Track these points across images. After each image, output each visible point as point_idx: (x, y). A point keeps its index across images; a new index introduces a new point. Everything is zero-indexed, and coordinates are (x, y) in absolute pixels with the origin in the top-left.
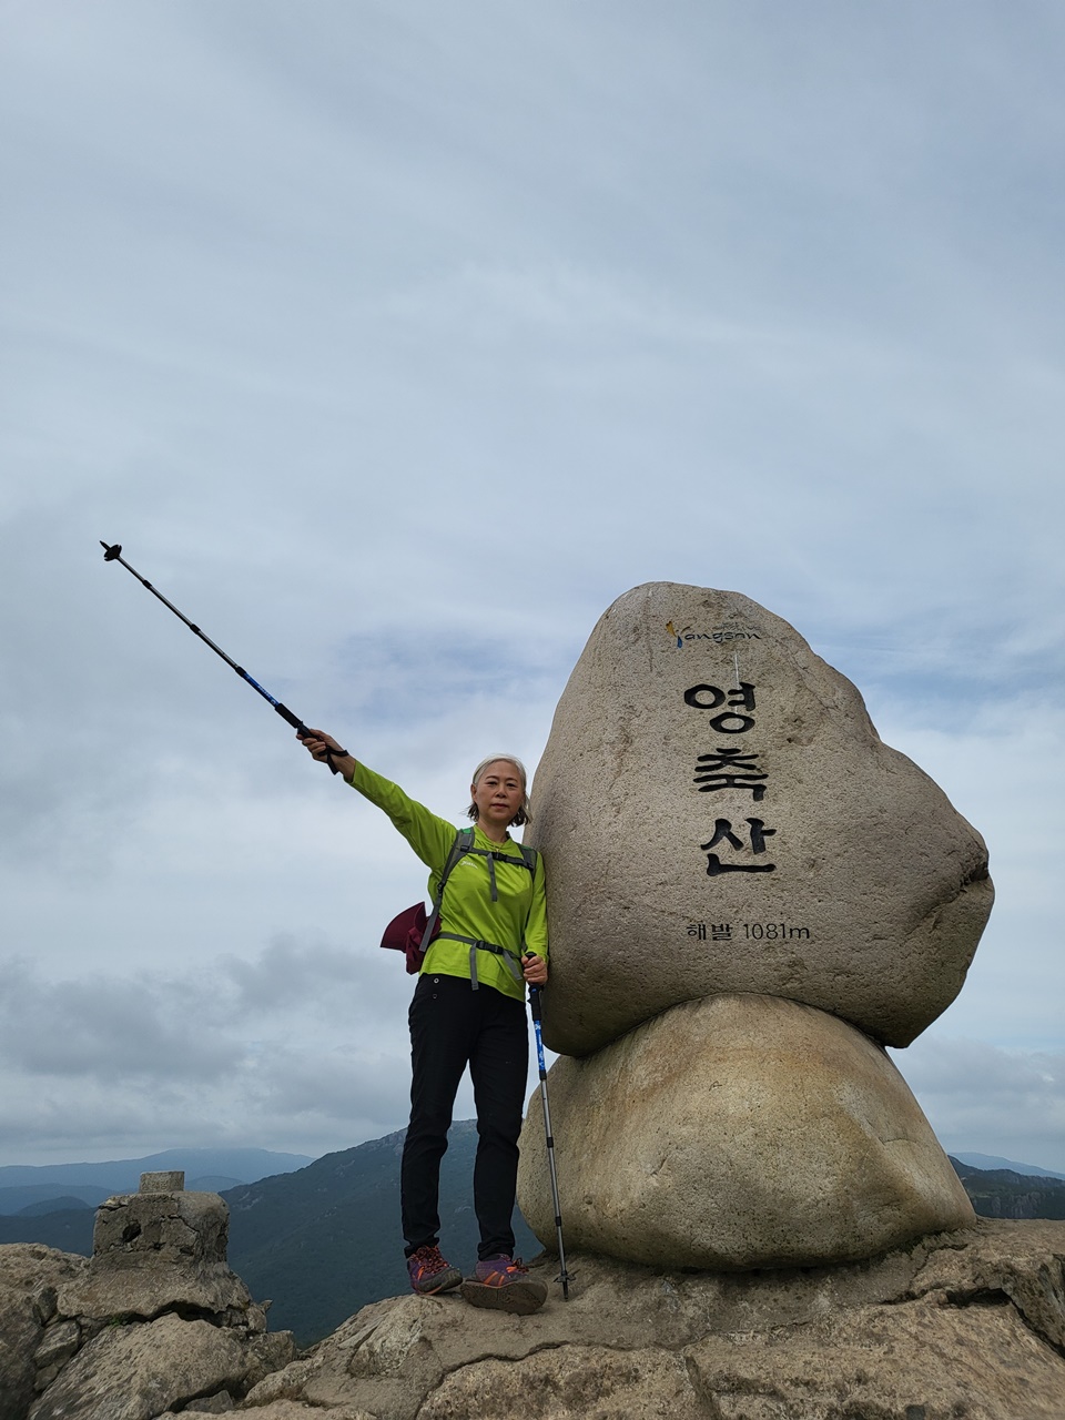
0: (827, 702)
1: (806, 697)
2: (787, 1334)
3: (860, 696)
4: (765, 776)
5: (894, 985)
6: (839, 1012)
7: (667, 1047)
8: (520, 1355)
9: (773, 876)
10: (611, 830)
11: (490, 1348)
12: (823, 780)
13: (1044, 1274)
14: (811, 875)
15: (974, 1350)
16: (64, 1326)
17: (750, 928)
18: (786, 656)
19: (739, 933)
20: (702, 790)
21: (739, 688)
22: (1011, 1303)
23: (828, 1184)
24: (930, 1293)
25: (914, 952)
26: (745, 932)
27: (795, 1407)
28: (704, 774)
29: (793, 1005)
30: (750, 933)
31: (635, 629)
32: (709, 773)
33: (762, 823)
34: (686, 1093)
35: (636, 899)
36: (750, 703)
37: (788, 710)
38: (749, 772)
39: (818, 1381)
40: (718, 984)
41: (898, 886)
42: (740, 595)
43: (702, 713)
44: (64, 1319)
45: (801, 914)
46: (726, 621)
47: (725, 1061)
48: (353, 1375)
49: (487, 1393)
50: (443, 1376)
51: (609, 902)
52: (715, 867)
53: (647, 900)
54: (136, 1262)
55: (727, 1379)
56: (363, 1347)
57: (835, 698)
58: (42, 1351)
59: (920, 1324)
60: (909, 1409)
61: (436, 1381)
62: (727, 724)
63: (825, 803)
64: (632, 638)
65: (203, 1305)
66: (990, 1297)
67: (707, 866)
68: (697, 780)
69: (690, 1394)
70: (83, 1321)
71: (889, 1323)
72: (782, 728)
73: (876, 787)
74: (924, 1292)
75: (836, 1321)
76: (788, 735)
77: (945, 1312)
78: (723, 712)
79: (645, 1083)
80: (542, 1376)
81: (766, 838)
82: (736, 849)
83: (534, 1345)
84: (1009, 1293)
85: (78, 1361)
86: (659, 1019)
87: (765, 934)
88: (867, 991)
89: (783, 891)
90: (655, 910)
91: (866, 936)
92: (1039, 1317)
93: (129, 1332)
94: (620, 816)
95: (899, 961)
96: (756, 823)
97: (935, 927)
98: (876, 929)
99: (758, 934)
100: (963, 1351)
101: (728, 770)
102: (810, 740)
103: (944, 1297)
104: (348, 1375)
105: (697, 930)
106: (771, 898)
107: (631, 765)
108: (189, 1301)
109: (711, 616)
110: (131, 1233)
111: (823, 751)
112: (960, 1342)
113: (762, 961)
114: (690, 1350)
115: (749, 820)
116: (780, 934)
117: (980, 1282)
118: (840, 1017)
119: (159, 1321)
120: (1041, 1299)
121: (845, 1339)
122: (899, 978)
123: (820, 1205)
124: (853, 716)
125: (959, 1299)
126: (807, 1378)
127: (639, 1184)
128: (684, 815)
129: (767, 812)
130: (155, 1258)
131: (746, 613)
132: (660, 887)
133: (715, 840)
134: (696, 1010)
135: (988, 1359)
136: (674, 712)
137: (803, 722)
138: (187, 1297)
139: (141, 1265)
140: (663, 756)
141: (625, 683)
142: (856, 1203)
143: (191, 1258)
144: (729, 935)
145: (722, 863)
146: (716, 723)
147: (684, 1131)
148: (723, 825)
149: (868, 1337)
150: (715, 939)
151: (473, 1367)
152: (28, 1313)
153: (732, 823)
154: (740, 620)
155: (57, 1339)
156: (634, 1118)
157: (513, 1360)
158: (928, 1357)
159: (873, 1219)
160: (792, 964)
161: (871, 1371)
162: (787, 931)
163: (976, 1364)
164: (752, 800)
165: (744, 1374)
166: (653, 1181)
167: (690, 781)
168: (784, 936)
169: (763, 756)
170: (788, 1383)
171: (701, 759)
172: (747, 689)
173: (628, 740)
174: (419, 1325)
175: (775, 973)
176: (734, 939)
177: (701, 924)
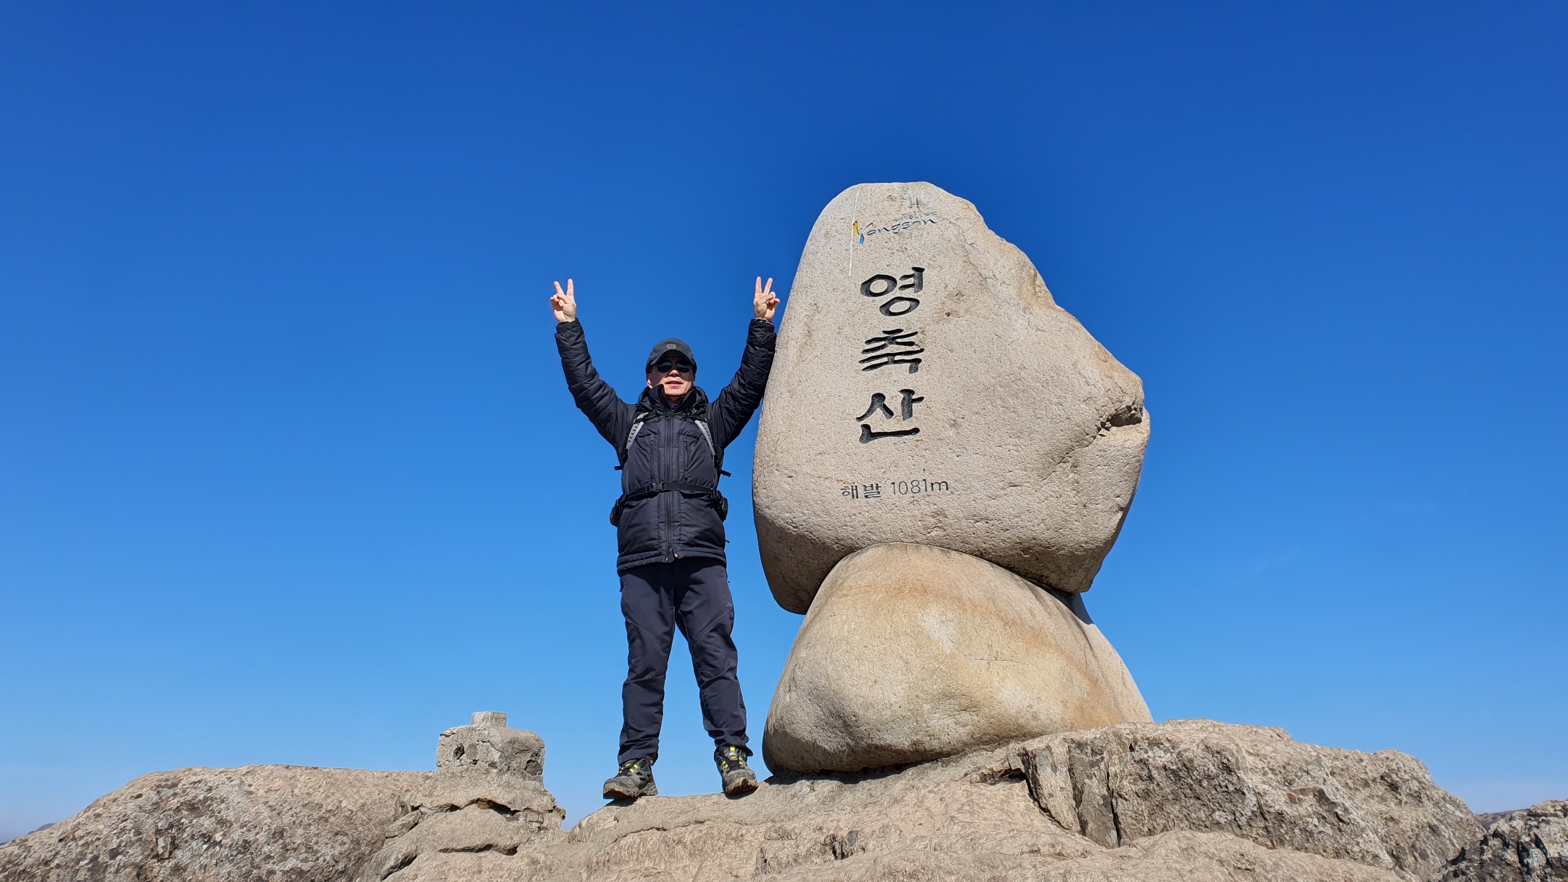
0: (986, 273)
4: (922, 350)
5: (1034, 528)
6: (987, 555)
9: (917, 438)
12: (971, 347)
14: (951, 433)
17: (897, 485)
18: (957, 236)
19: (887, 490)
20: (865, 370)
21: (910, 272)
22: (1025, 779)
23: (902, 690)
25: (1051, 496)
26: (892, 489)
28: (868, 355)
29: (936, 551)
30: (897, 489)
31: (826, 233)
32: (874, 354)
33: (912, 392)
35: (797, 468)
36: (918, 285)
37: (953, 284)
38: (908, 348)
40: (873, 537)
41: (1031, 436)
43: (874, 301)
45: (940, 469)
46: (905, 212)
51: (775, 474)
52: (869, 435)
53: (806, 469)
57: (995, 268)
62: (897, 307)
64: (823, 242)
66: (1014, 775)
67: (860, 435)
68: (863, 361)
72: (943, 303)
73: (1021, 346)
76: (948, 310)
78: (893, 297)
81: (914, 405)
82: (887, 417)
84: (1024, 772)
87: (909, 490)
88: (1007, 534)
89: (925, 450)
90: (813, 476)
91: (1001, 484)
94: (792, 401)
95: (1036, 506)
97: (1071, 471)
98: (1011, 477)
99: (903, 491)
101: (890, 349)
102: (966, 312)
103: (978, 777)
105: (850, 491)
106: (916, 458)
107: (807, 355)
109: (892, 209)
111: (975, 319)
113: (908, 513)
115: (902, 391)
116: (923, 488)
117: (1006, 764)
122: (1038, 521)
123: (893, 708)
125: (989, 779)
128: (846, 394)
129: (917, 382)
132: (819, 457)
133: (870, 411)
137: (963, 296)
140: (835, 344)
144: (879, 493)
145: (872, 431)
146: (885, 308)
148: (879, 397)
150: (866, 497)
153: (887, 395)
157: (666, 830)
159: (949, 722)
160: (935, 515)
164: (907, 373)
167: (857, 362)
168: (926, 490)
169: (923, 332)
171: (868, 342)
172: (918, 271)
175: (919, 523)
176: (883, 496)
177: (854, 485)
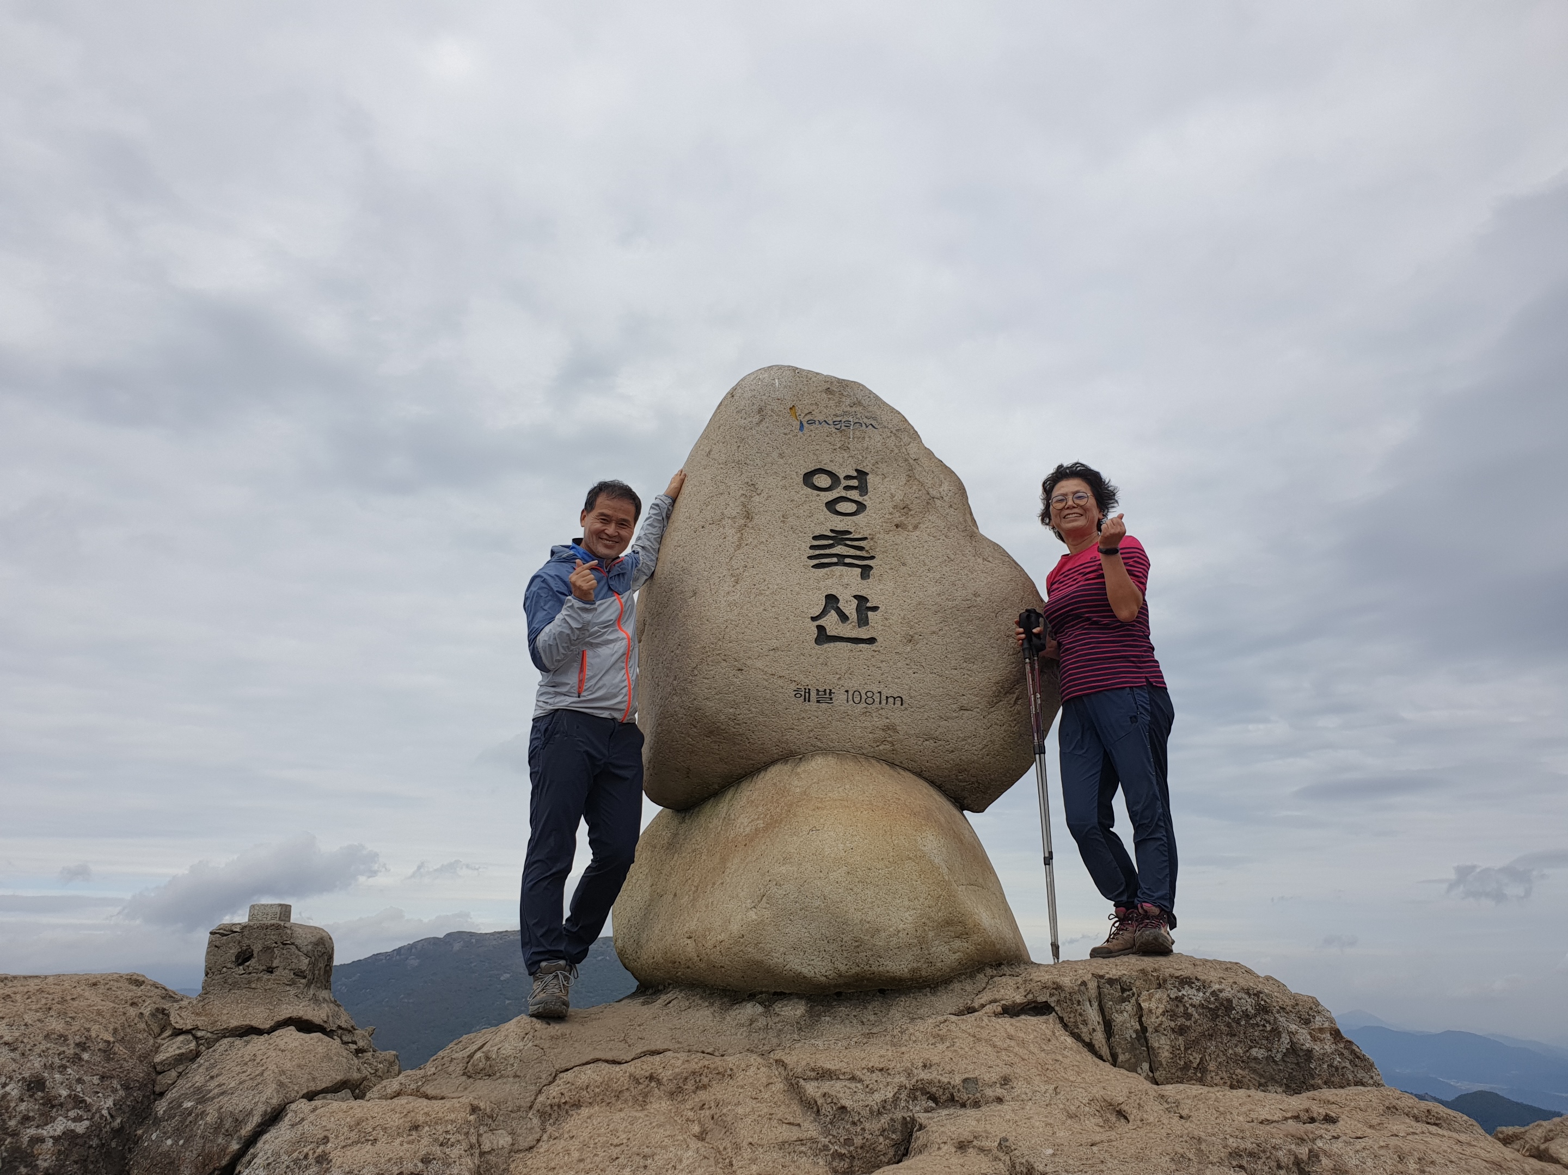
0: (934, 493)
1: (915, 487)
2: (865, 1040)
3: (964, 489)
4: (872, 558)
5: (976, 753)
6: (926, 774)
7: (769, 797)
8: (628, 1059)
9: (874, 648)
10: (730, 598)
11: (598, 1055)
12: (925, 565)
13: (1083, 988)
14: (909, 649)
15: (1023, 1043)
16: (181, 1038)
17: (851, 693)
18: (899, 447)
19: (840, 698)
20: (813, 567)
21: (855, 474)
22: (1054, 1013)
23: (909, 916)
24: (988, 1006)
25: (996, 724)
26: (846, 697)
27: (870, 1086)
28: (818, 552)
29: (884, 765)
30: (850, 697)
31: (760, 410)
32: (822, 552)
33: (867, 600)
34: (786, 837)
35: (749, 662)
36: (863, 488)
37: (899, 496)
38: (858, 553)
39: (891, 1067)
40: (819, 744)
41: (986, 663)
42: (860, 384)
43: (818, 495)
44: (178, 1032)
45: (896, 683)
46: (846, 410)
47: (823, 809)
48: (470, 1077)
49: (598, 1087)
50: (556, 1076)
51: (724, 664)
52: (823, 637)
53: (759, 664)
54: (249, 982)
55: (813, 1070)
56: (479, 1054)
57: (941, 490)
58: (159, 1058)
59: (978, 1026)
60: (965, 1081)
61: (550, 1079)
62: (843, 507)
63: (925, 585)
64: (757, 418)
65: (318, 1023)
66: (1039, 1009)
67: (816, 636)
68: (810, 558)
69: (779, 1086)
70: (199, 1034)
71: (953, 1027)
72: (891, 514)
73: (972, 573)
74: (983, 1006)
75: (907, 1029)
76: (897, 521)
77: (999, 1020)
78: (838, 495)
79: (748, 829)
80: (647, 1074)
81: (870, 613)
82: (842, 622)
83: (639, 1051)
84: (1053, 1005)
85: (199, 1067)
86: (762, 774)
87: (863, 700)
88: (952, 756)
89: (882, 661)
90: (766, 673)
91: (954, 706)
92: (1076, 1022)
93: (248, 1042)
94: (738, 587)
95: (982, 731)
96: (861, 599)
97: (1015, 703)
98: (964, 701)
99: (857, 700)
100: (1013, 1043)
101: (840, 549)
102: (916, 527)
103: (1000, 1009)
104: (464, 1078)
105: (803, 693)
106: (872, 668)
107: (751, 540)
108: (305, 1018)
109: (832, 403)
110: (244, 957)
111: (926, 537)
112: (1011, 1037)
113: (859, 724)
114: (778, 1054)
115: (855, 597)
116: (877, 700)
117: (1030, 997)
118: (926, 779)
119: (276, 1033)
120: (1079, 1007)
121: (915, 1042)
122: (981, 746)
123: (900, 935)
124: (956, 507)
125: (1011, 1011)
126: (881, 1066)
127: (739, 917)
128: (797, 589)
129: (873, 590)
130: (268, 980)
131: (865, 403)
132: (772, 653)
133: (824, 613)
134: (797, 765)
135: (1032, 1048)
136: (793, 493)
137: (910, 510)
138: (301, 1014)
139: (253, 986)
140: (781, 533)
141: (748, 462)
142: (931, 934)
143: (303, 981)
144: (831, 699)
145: (828, 634)
146: (831, 505)
147: (783, 869)
148: (831, 599)
149: (934, 1037)
150: (818, 702)
151: (585, 1067)
152: (142, 1026)
153: (840, 598)
154: (859, 409)
155: (172, 1048)
156: (736, 861)
157: (620, 1063)
158: (984, 1048)
159: (944, 949)
160: (887, 728)
161: (935, 1059)
162: (884, 698)
163: (1022, 1052)
164: (859, 578)
165: (828, 1066)
166: (752, 915)
167: (804, 558)
168: (880, 703)
169: (872, 539)
170: (866, 1070)
171: (815, 538)
172: (862, 475)
173: (748, 516)
174: (530, 1037)
175: (871, 735)
176: (836, 703)
177: (807, 688)
